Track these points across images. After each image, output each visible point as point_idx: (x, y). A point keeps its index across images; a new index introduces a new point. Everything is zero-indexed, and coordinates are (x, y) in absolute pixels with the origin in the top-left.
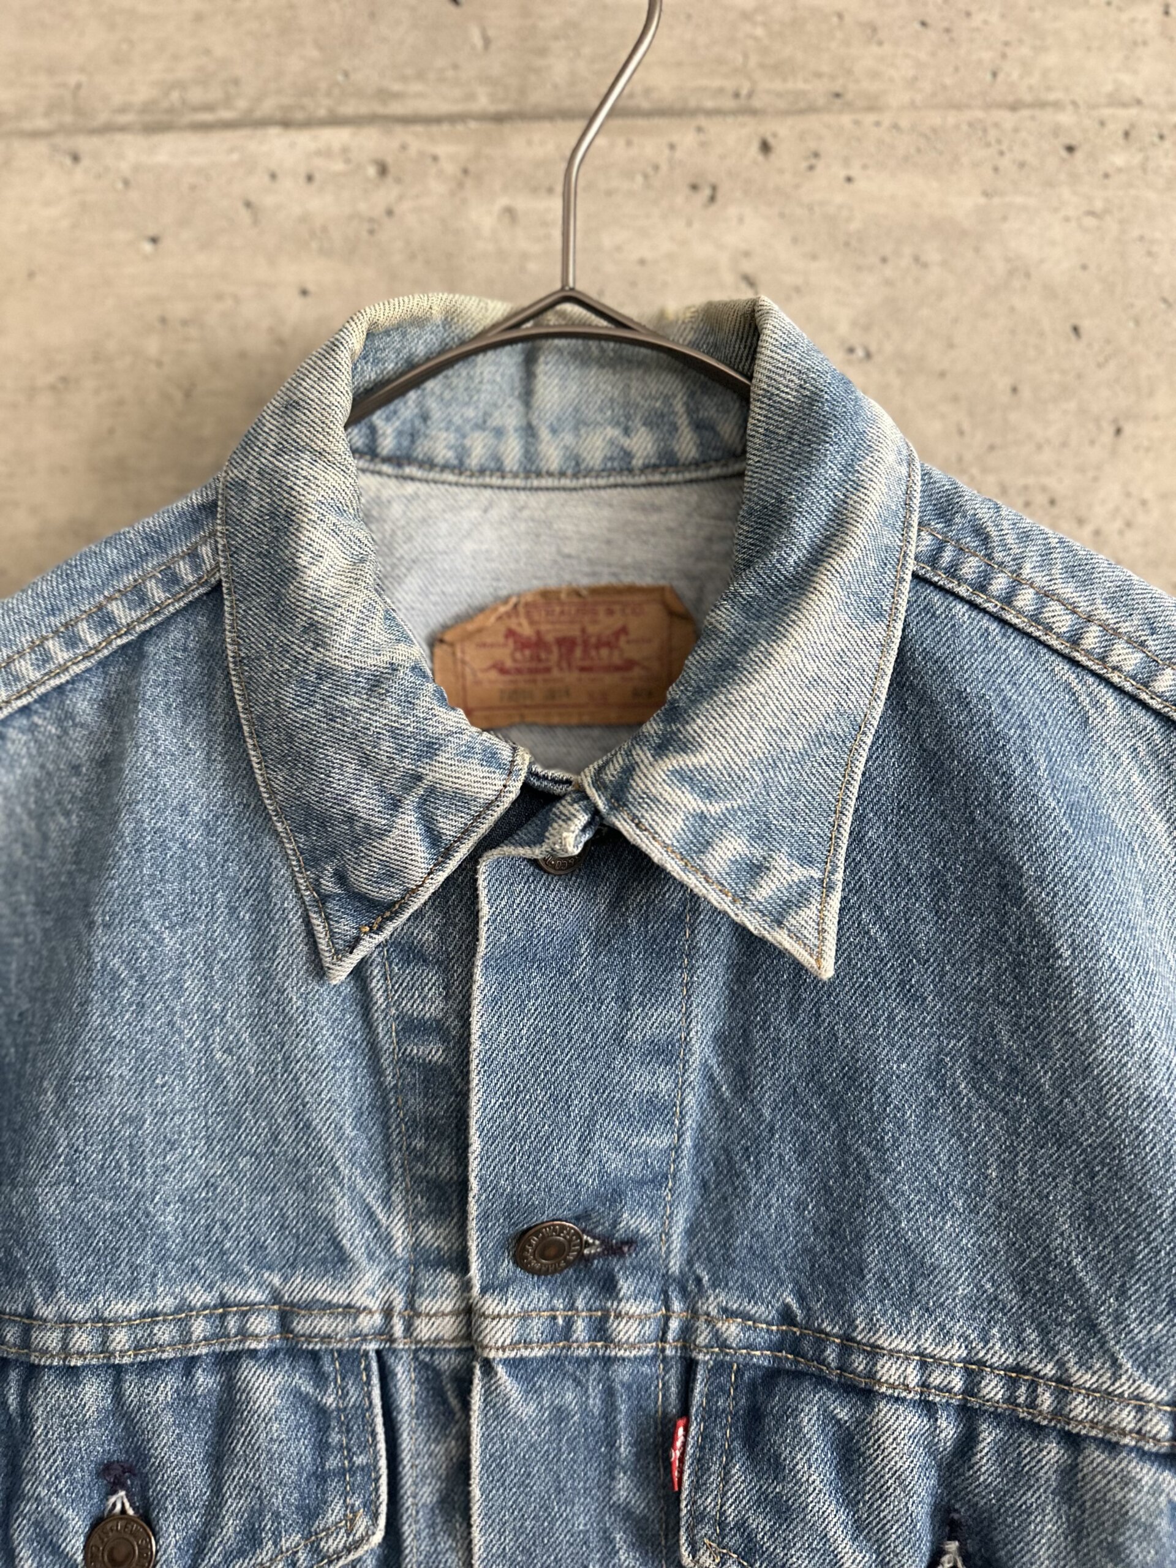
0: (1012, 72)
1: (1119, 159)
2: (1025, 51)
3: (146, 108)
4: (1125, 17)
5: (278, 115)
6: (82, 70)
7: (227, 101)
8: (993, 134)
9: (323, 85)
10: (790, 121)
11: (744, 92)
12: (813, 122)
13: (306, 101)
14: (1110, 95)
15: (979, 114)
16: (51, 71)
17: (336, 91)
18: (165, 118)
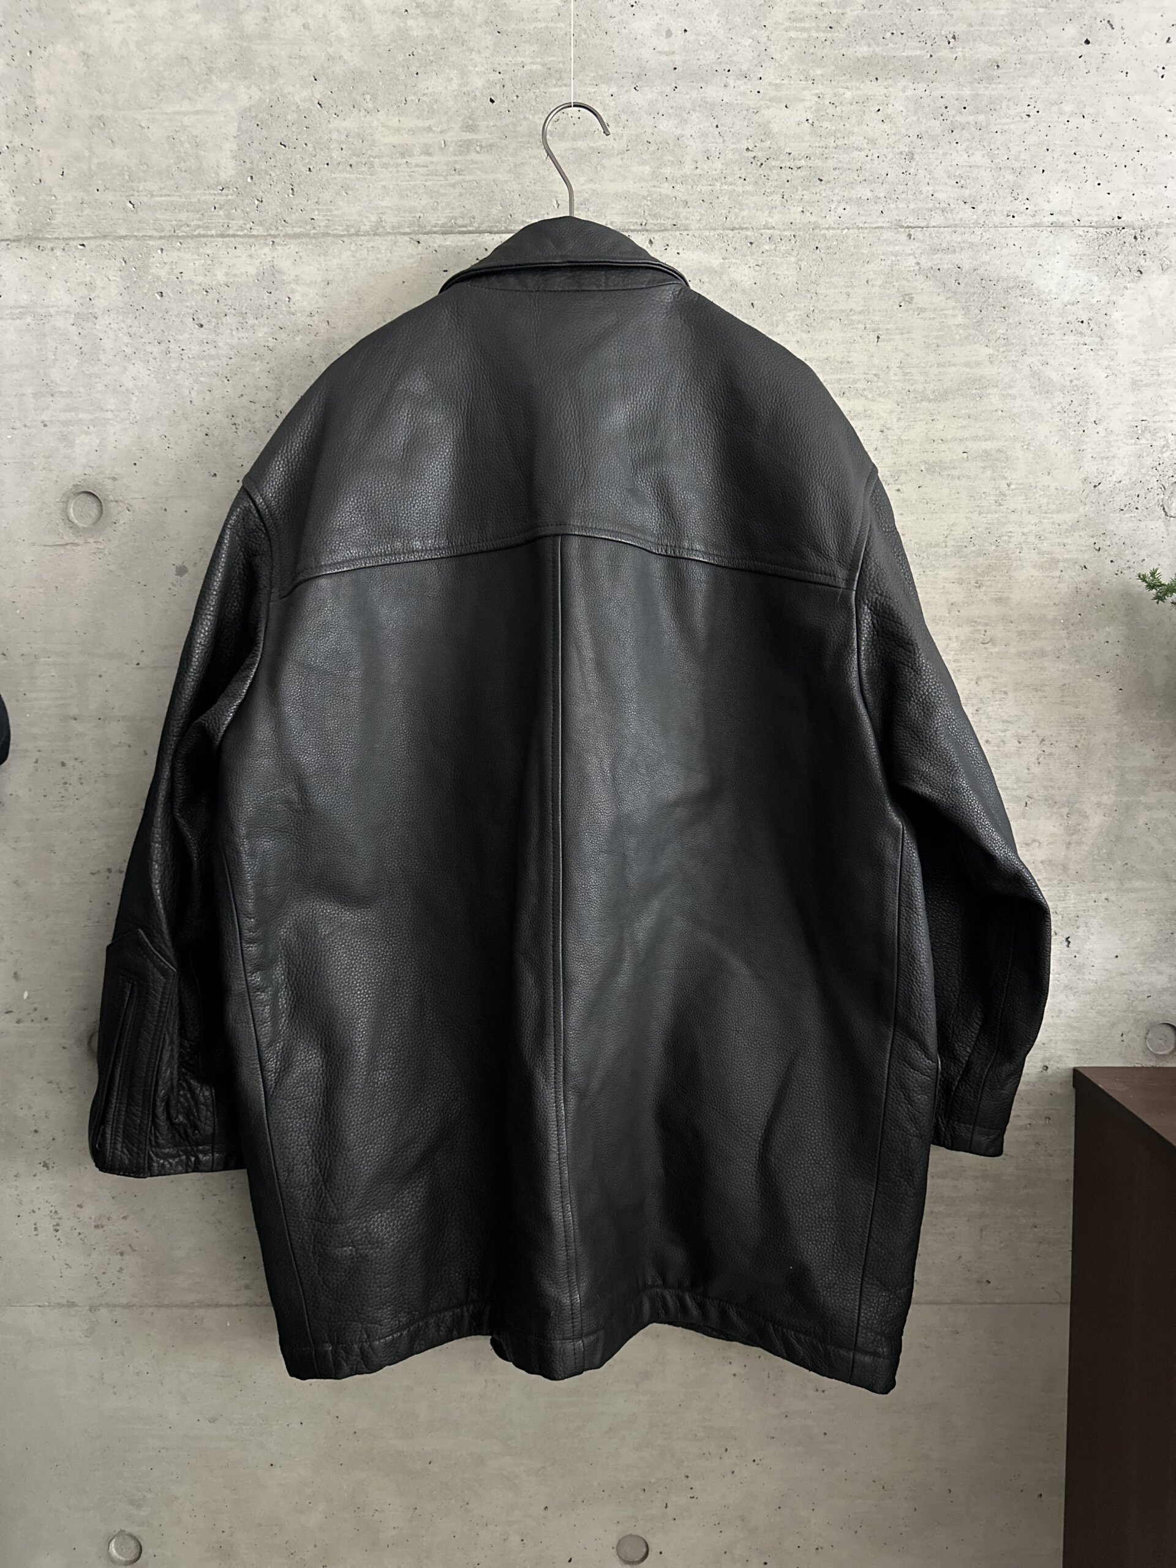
0: (732, 217)
1: (767, 247)
2: (737, 210)
3: (443, 226)
4: (769, 199)
5: (488, 229)
6: (421, 212)
7: (471, 225)
8: (725, 238)
9: (503, 219)
10: (659, 233)
11: (644, 224)
12: (666, 234)
13: (497, 224)
14: (764, 225)
15: (722, 232)
16: (410, 212)
17: (508, 221)
18: (450, 229)
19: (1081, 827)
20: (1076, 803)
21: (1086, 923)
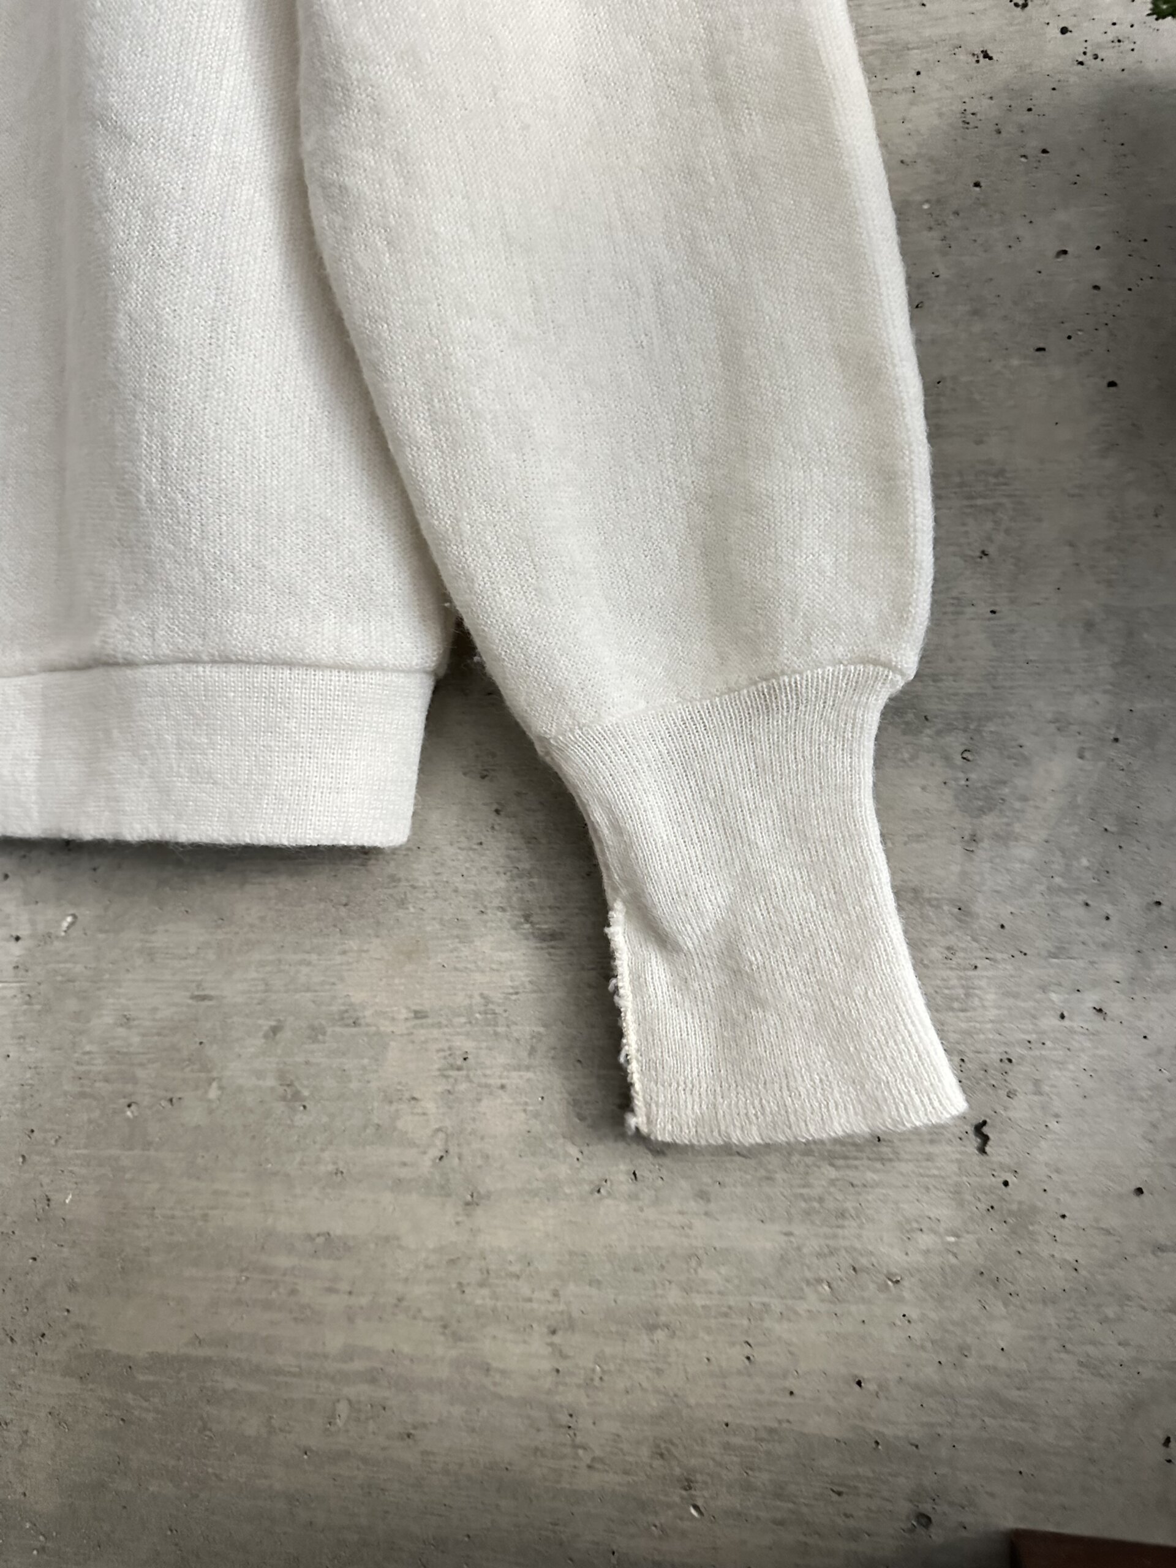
19: (1007, 790)
20: (989, 718)
21: (1037, 1083)
